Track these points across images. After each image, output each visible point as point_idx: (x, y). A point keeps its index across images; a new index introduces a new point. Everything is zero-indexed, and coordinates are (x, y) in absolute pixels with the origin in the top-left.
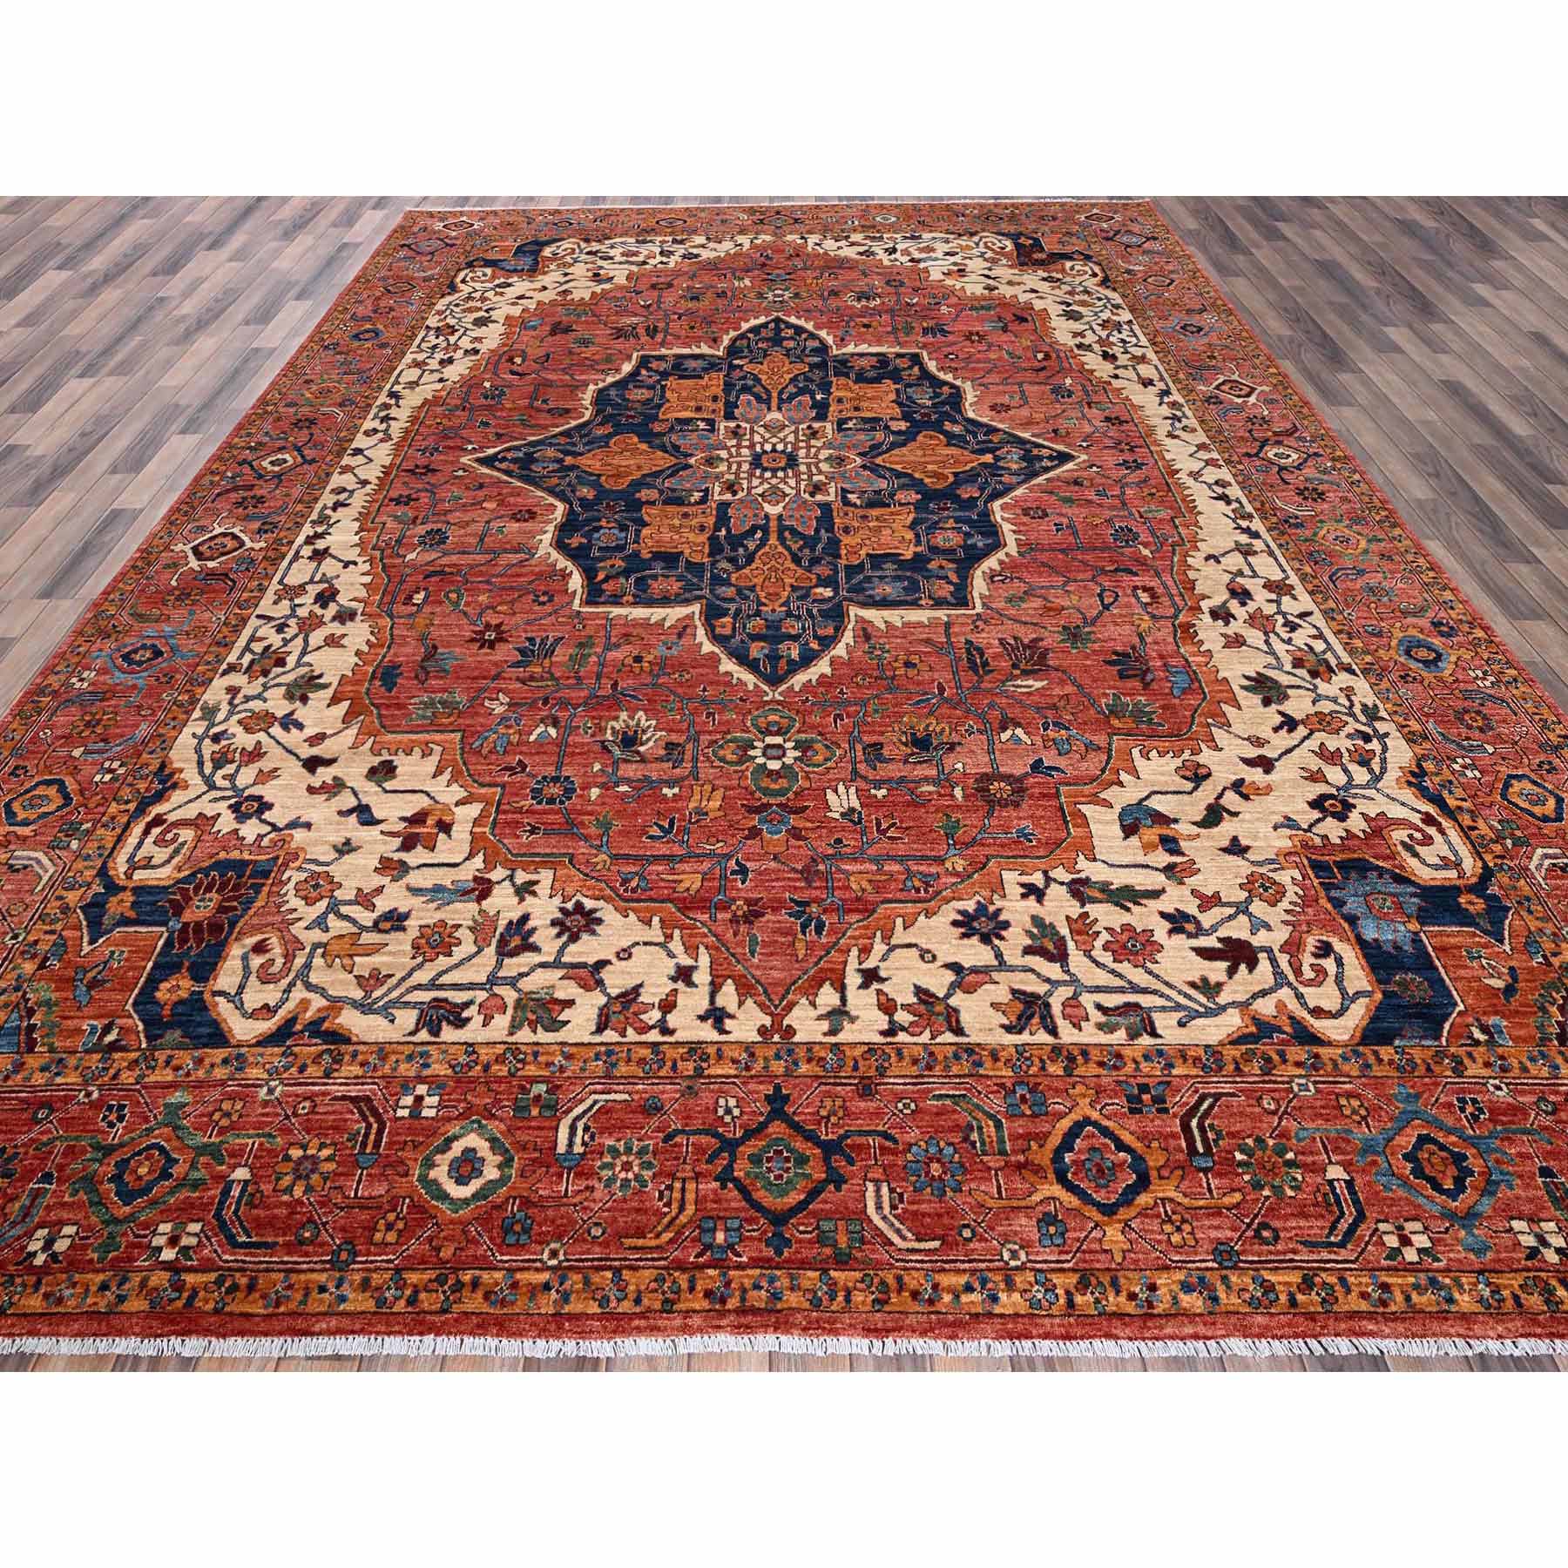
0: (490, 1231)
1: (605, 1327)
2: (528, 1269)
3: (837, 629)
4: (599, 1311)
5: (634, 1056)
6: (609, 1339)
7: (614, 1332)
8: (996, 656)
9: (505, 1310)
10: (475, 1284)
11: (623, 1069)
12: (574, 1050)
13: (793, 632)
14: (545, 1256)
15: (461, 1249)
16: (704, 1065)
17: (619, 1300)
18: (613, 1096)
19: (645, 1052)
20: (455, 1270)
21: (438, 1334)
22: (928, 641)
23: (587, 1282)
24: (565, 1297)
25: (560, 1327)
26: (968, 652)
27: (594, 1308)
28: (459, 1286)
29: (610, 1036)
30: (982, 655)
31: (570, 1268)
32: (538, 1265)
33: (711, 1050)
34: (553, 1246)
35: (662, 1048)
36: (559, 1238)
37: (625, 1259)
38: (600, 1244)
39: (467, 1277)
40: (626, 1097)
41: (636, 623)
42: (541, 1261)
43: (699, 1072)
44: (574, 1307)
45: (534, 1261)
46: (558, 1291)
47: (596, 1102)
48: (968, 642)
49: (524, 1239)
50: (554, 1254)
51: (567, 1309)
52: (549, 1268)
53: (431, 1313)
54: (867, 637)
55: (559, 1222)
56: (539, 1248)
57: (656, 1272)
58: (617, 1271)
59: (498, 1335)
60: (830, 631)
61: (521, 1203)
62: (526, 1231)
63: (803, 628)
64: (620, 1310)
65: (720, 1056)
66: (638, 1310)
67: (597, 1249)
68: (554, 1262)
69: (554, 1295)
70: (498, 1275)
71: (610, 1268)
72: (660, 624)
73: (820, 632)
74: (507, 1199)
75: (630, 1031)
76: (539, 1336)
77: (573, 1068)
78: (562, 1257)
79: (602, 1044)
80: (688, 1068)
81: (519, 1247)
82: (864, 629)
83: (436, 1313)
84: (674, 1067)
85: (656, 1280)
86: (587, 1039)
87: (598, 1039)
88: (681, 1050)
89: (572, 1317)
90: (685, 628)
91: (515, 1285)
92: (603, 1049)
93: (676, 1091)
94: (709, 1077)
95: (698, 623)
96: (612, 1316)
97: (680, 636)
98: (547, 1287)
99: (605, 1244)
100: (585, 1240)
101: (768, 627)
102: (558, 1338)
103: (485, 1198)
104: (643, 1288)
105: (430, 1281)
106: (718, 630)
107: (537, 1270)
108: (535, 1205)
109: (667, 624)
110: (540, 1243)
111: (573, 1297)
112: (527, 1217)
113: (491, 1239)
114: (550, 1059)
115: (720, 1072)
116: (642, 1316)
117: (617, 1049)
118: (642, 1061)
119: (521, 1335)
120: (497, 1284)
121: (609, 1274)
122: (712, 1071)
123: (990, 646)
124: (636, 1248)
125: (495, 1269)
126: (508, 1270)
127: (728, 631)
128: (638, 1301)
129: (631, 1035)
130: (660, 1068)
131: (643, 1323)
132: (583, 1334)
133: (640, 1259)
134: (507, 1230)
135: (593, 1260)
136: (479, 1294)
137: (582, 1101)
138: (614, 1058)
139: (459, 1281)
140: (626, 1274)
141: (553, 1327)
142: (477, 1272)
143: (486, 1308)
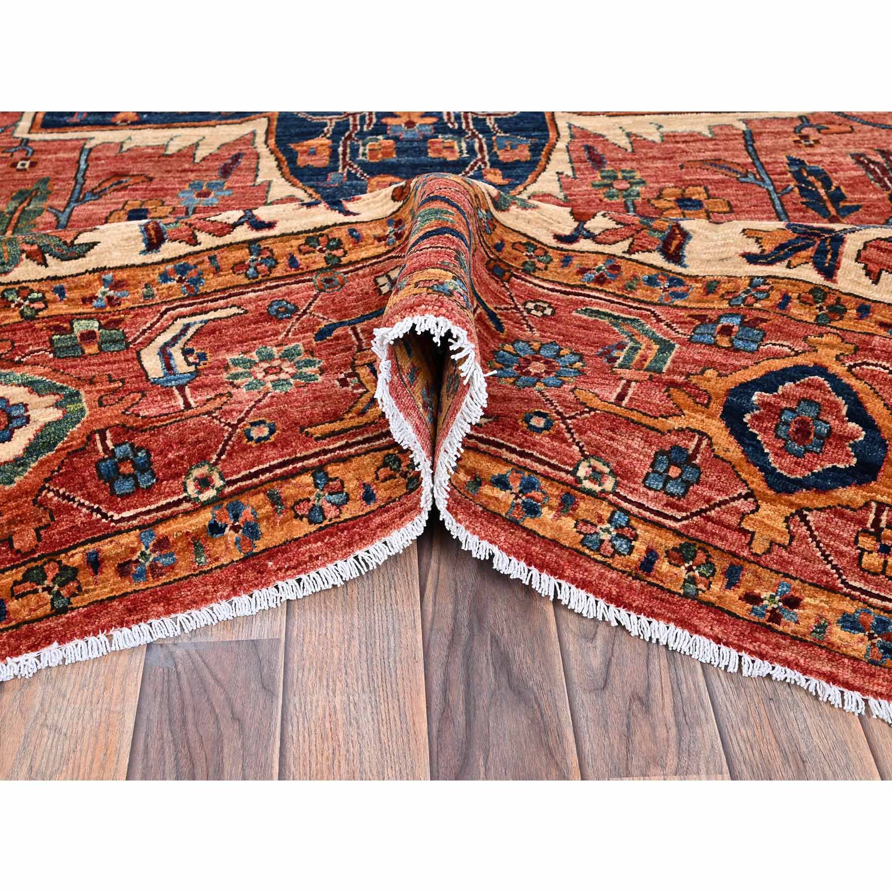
0: (83, 486)
1: (333, 545)
2: (173, 516)
3: (536, 150)
4: (313, 528)
5: (222, 263)
6: (345, 557)
7: (349, 545)
8: (853, 184)
9: (164, 579)
10: (95, 563)
11: (211, 282)
12: (123, 275)
13: (451, 158)
14: (192, 490)
15: (47, 527)
16: (339, 253)
17: (338, 506)
18: (212, 315)
19: (242, 254)
20: (52, 557)
21: (62, 641)
22: (716, 163)
23: (276, 500)
24: (252, 531)
25: (262, 571)
26: (798, 177)
27: (303, 528)
28: (68, 574)
29: (170, 249)
30: (827, 183)
31: (241, 491)
32: (186, 506)
33: (342, 234)
34: (196, 473)
35: (263, 244)
36: (202, 459)
37: (325, 452)
38: (274, 445)
39: (77, 558)
40: (235, 310)
41: (139, 155)
42: (187, 499)
43: (334, 264)
44: (271, 537)
45: (178, 503)
46: (235, 529)
47: (187, 327)
48: (792, 162)
49: (145, 480)
50: (204, 483)
51: (260, 545)
52: (205, 505)
53: (39, 620)
54: (597, 161)
55: (192, 439)
56: (175, 484)
57: (380, 455)
58: (318, 471)
59: (168, 613)
60: (523, 153)
61: (116, 436)
62: (145, 467)
63: (471, 150)
64: (346, 515)
65: (357, 239)
66: (373, 506)
67: (271, 453)
68: (210, 493)
69: (231, 535)
70: (126, 539)
71: (304, 470)
72: (188, 154)
73: (503, 156)
74: (90, 438)
75: (201, 236)
76: (235, 593)
77: (129, 299)
78: (219, 483)
79: (164, 261)
80: (318, 260)
81: (141, 493)
82: (589, 149)
83: (47, 617)
84: (293, 262)
85: (385, 465)
86: (139, 259)
87: (155, 257)
88: (295, 243)
89: (271, 552)
90: (236, 158)
91: (162, 544)
92: (170, 267)
93: (311, 288)
94: (351, 263)
95: (262, 150)
96: (336, 528)
97: (226, 172)
98: (215, 529)
99: (284, 443)
100: (244, 449)
101: (399, 151)
102: (266, 584)
103: (50, 446)
104: (368, 480)
105: (16, 583)
106: (302, 160)
107: (186, 513)
108: (140, 430)
109: (201, 153)
110: (176, 476)
111: (263, 527)
112: (135, 450)
113: (90, 497)
114: (88, 293)
115: (364, 255)
116: (383, 509)
117: (191, 261)
118: (238, 266)
119: (205, 601)
120: (133, 551)
121: (307, 479)
122: (353, 256)
123: (838, 167)
124: (333, 434)
125: (119, 532)
126: (141, 527)
127: (321, 160)
128: (369, 497)
129: (206, 240)
130: (271, 268)
131: (386, 517)
132: (300, 566)
133: (348, 446)
134: (111, 477)
135: (270, 469)
136: (109, 572)
137: (164, 329)
138: (192, 274)
139: (64, 568)
140: (334, 470)
141: (251, 575)
142: (90, 547)
143: (128, 586)
